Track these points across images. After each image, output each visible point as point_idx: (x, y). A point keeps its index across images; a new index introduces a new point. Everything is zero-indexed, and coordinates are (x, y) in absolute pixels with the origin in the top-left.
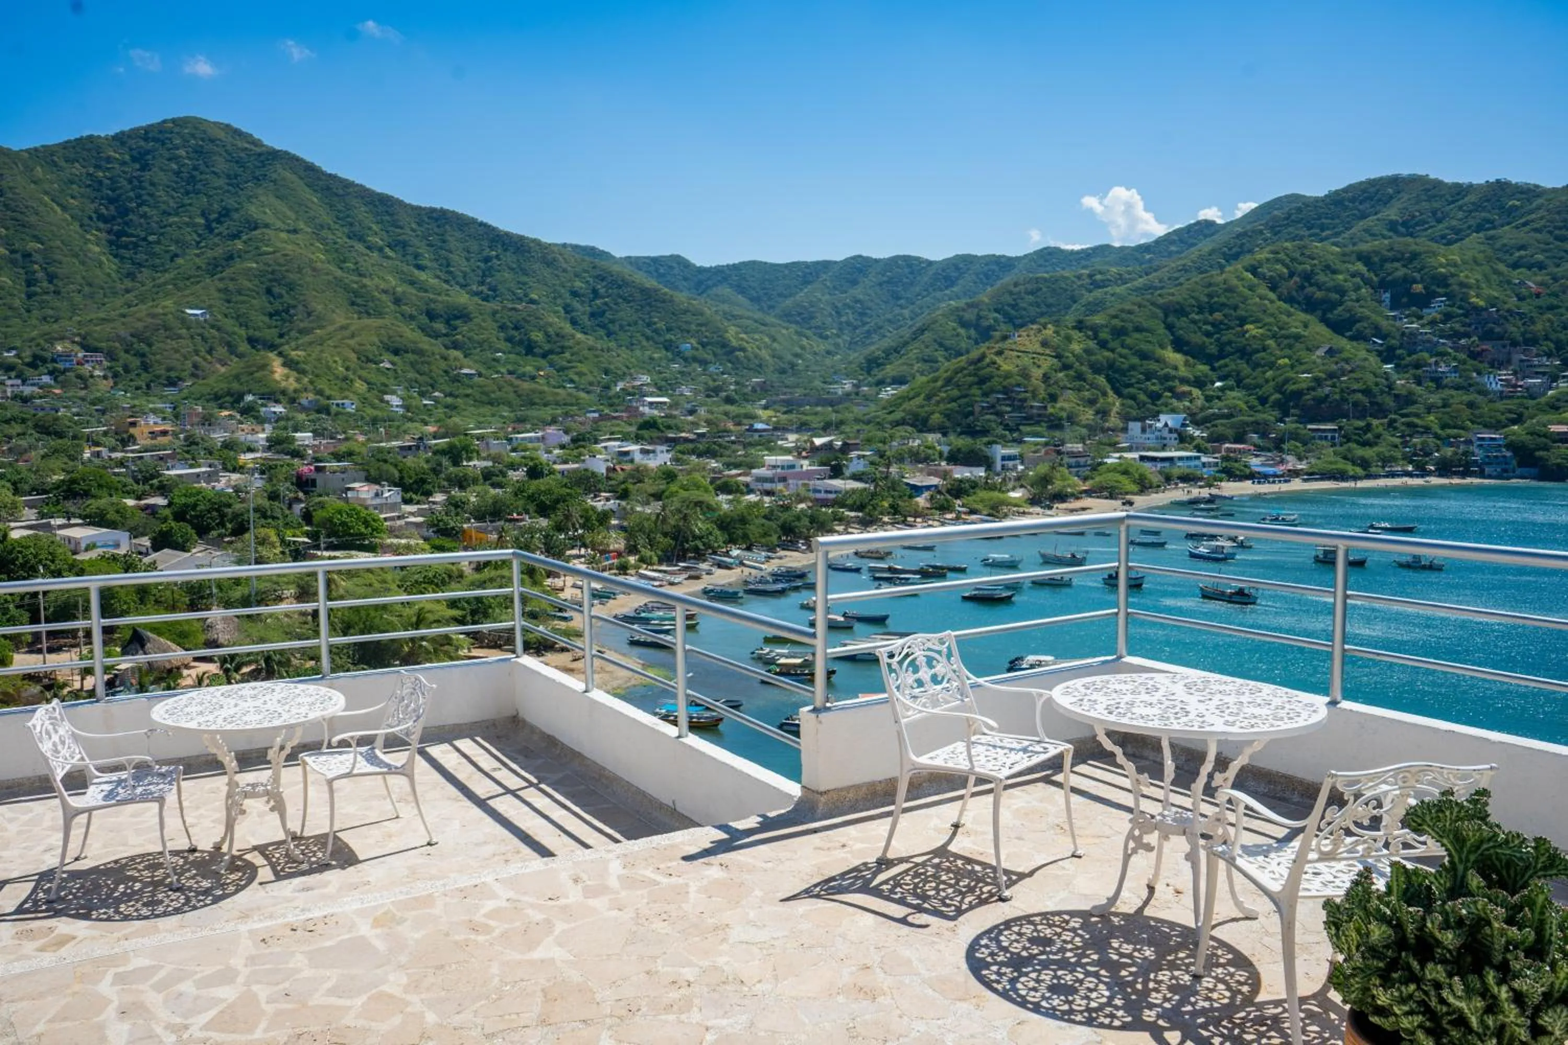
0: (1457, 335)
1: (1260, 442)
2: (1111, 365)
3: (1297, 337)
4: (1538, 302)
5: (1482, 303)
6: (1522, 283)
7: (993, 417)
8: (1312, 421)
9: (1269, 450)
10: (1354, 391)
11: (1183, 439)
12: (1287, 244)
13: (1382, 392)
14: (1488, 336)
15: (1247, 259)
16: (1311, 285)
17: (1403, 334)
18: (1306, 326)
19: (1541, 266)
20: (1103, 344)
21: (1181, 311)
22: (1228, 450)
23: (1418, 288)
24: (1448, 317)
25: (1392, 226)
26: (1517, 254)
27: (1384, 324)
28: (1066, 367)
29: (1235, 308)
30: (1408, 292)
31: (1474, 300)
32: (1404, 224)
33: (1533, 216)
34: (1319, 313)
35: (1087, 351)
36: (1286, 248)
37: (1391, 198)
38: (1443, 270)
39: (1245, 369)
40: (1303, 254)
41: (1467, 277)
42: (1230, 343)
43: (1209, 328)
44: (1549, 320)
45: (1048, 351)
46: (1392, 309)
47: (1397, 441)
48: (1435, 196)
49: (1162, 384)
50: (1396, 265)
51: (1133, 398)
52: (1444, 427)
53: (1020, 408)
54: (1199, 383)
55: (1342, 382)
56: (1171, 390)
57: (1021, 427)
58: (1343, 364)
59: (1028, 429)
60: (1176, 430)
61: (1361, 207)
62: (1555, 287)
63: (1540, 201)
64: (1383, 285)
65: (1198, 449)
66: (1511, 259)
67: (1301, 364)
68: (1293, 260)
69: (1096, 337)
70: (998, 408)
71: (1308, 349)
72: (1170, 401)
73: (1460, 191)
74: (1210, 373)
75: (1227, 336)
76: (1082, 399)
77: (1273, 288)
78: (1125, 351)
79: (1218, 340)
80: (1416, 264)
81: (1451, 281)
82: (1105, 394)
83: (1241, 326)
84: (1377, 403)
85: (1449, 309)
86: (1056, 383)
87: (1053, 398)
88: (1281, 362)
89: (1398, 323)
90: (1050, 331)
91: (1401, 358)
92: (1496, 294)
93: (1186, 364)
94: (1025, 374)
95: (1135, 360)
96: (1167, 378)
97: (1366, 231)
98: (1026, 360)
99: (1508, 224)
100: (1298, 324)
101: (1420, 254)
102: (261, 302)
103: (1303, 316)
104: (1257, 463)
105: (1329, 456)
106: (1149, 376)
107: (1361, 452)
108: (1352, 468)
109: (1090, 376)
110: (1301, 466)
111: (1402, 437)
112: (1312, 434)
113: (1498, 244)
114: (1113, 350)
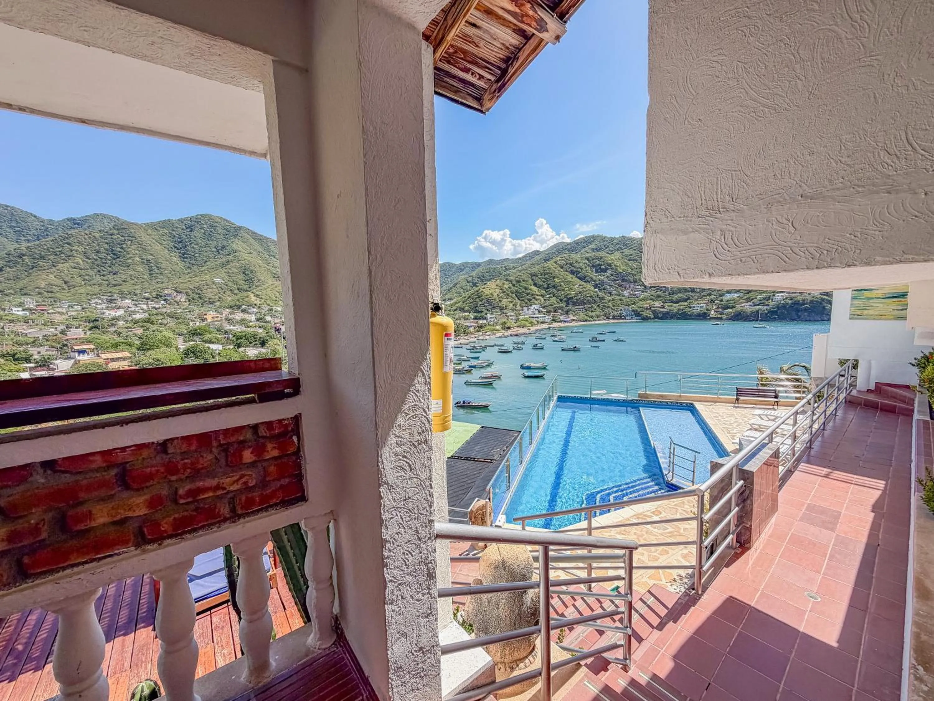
0: (615, 280)
1: (562, 312)
2: (516, 291)
3: (570, 282)
5: (621, 271)
7: (483, 307)
8: (576, 306)
9: (565, 314)
10: (587, 297)
11: (540, 312)
13: (595, 297)
14: (623, 280)
15: (554, 260)
16: (572, 267)
17: (599, 280)
18: (572, 278)
20: (514, 285)
21: (536, 275)
22: (553, 314)
23: (603, 267)
24: (612, 275)
26: (630, 257)
27: (594, 278)
28: (504, 292)
29: (552, 274)
30: (600, 268)
31: (619, 270)
32: (596, 249)
33: (634, 246)
34: (575, 275)
35: (510, 288)
36: (565, 257)
37: (593, 241)
38: (610, 262)
39: (555, 291)
40: (570, 258)
41: (617, 263)
42: (550, 284)
43: (544, 280)
44: (640, 275)
45: (498, 288)
46: (596, 273)
48: (605, 241)
50: (597, 260)
51: (523, 300)
53: (491, 304)
54: (542, 296)
55: (584, 294)
56: (534, 298)
57: (493, 310)
58: (583, 289)
59: (495, 310)
61: (584, 244)
63: (635, 242)
64: (593, 266)
65: (544, 314)
66: (628, 259)
67: (571, 289)
68: (567, 259)
69: (511, 283)
70: (485, 304)
71: (573, 285)
72: (534, 301)
73: (612, 239)
74: (545, 293)
75: (550, 282)
76: (509, 301)
77: (562, 268)
78: (520, 287)
79: (547, 283)
80: (602, 260)
81: (612, 265)
82: (515, 300)
83: (554, 279)
84: (594, 300)
85: (612, 273)
86: (501, 297)
87: (500, 301)
88: (566, 289)
89: (598, 277)
91: (600, 287)
92: (625, 268)
93: (538, 290)
94: (492, 294)
95: (523, 290)
96: (533, 295)
97: (585, 251)
98: (492, 290)
99: (626, 249)
101: (603, 257)
102: (242, 276)
103: (571, 276)
104: (562, 318)
105: (582, 315)
106: (528, 294)
107: (591, 314)
108: (588, 318)
109: (510, 294)
110: (575, 318)
111: (602, 309)
112: (576, 309)
113: (624, 254)
114: (517, 287)
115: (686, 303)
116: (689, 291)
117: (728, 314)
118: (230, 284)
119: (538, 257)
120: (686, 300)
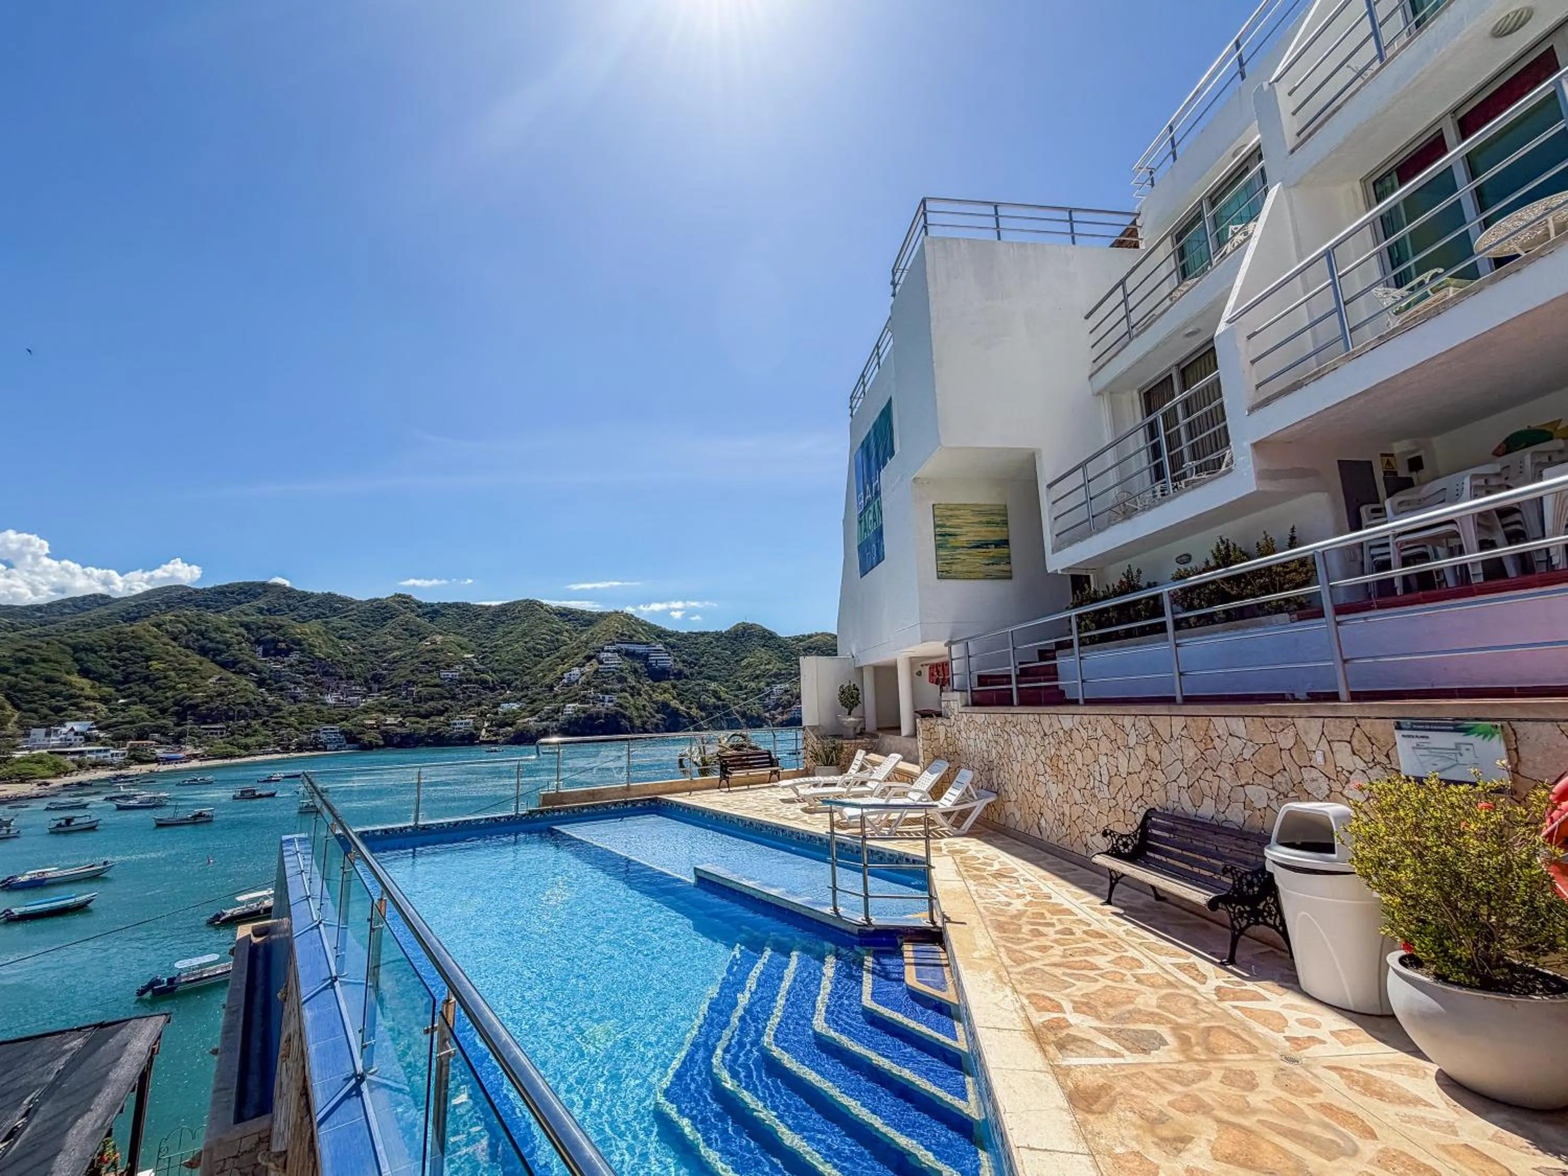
0: (306, 673)
1: (162, 739)
2: (13, 687)
3: (194, 670)
4: (354, 657)
5: (322, 656)
6: (345, 647)
8: (205, 723)
9: (169, 743)
10: (238, 704)
11: (89, 738)
12: (188, 614)
13: (259, 704)
14: (326, 674)
15: (153, 620)
16: (204, 639)
17: (271, 671)
18: (201, 664)
19: (355, 639)
21: (90, 649)
22: (132, 745)
23: (283, 645)
24: (301, 663)
25: (260, 610)
26: (341, 632)
27: (259, 665)
29: (142, 649)
30: (275, 647)
31: (317, 654)
33: (350, 613)
34: (210, 656)
36: (185, 615)
37: (260, 594)
38: (299, 637)
39: (148, 690)
40: (200, 619)
41: (313, 641)
42: (135, 673)
43: (116, 662)
44: (361, 667)
46: (264, 656)
47: (270, 733)
48: (289, 597)
49: (66, 700)
50: (269, 631)
51: (33, 710)
52: (301, 723)
54: (105, 700)
55: (229, 698)
56: (75, 704)
58: (229, 687)
60: (82, 734)
61: (238, 597)
62: (363, 650)
64: (258, 642)
65: (104, 744)
66: (337, 635)
67: (197, 687)
68: (192, 622)
71: (202, 678)
72: (75, 712)
73: (306, 596)
74: (115, 693)
75: (133, 668)
77: (174, 639)
78: (28, 676)
79: (124, 670)
80: (281, 631)
81: (304, 643)
83: (147, 661)
84: (255, 711)
85: (302, 658)
88: (180, 686)
89: (268, 665)
91: (270, 685)
92: (331, 652)
93: (93, 687)
95: (40, 683)
96: (72, 696)
97: (243, 611)
100: (194, 663)
101: (283, 626)
103: (198, 657)
104: (159, 752)
105: (219, 743)
106: (54, 695)
107: (243, 741)
108: (237, 751)
110: (198, 752)
111: (273, 730)
112: (205, 732)
113: (330, 626)
114: (16, 676)
115: (442, 719)
116: (447, 698)
117: (506, 735)
119: (104, 611)
120: (441, 713)
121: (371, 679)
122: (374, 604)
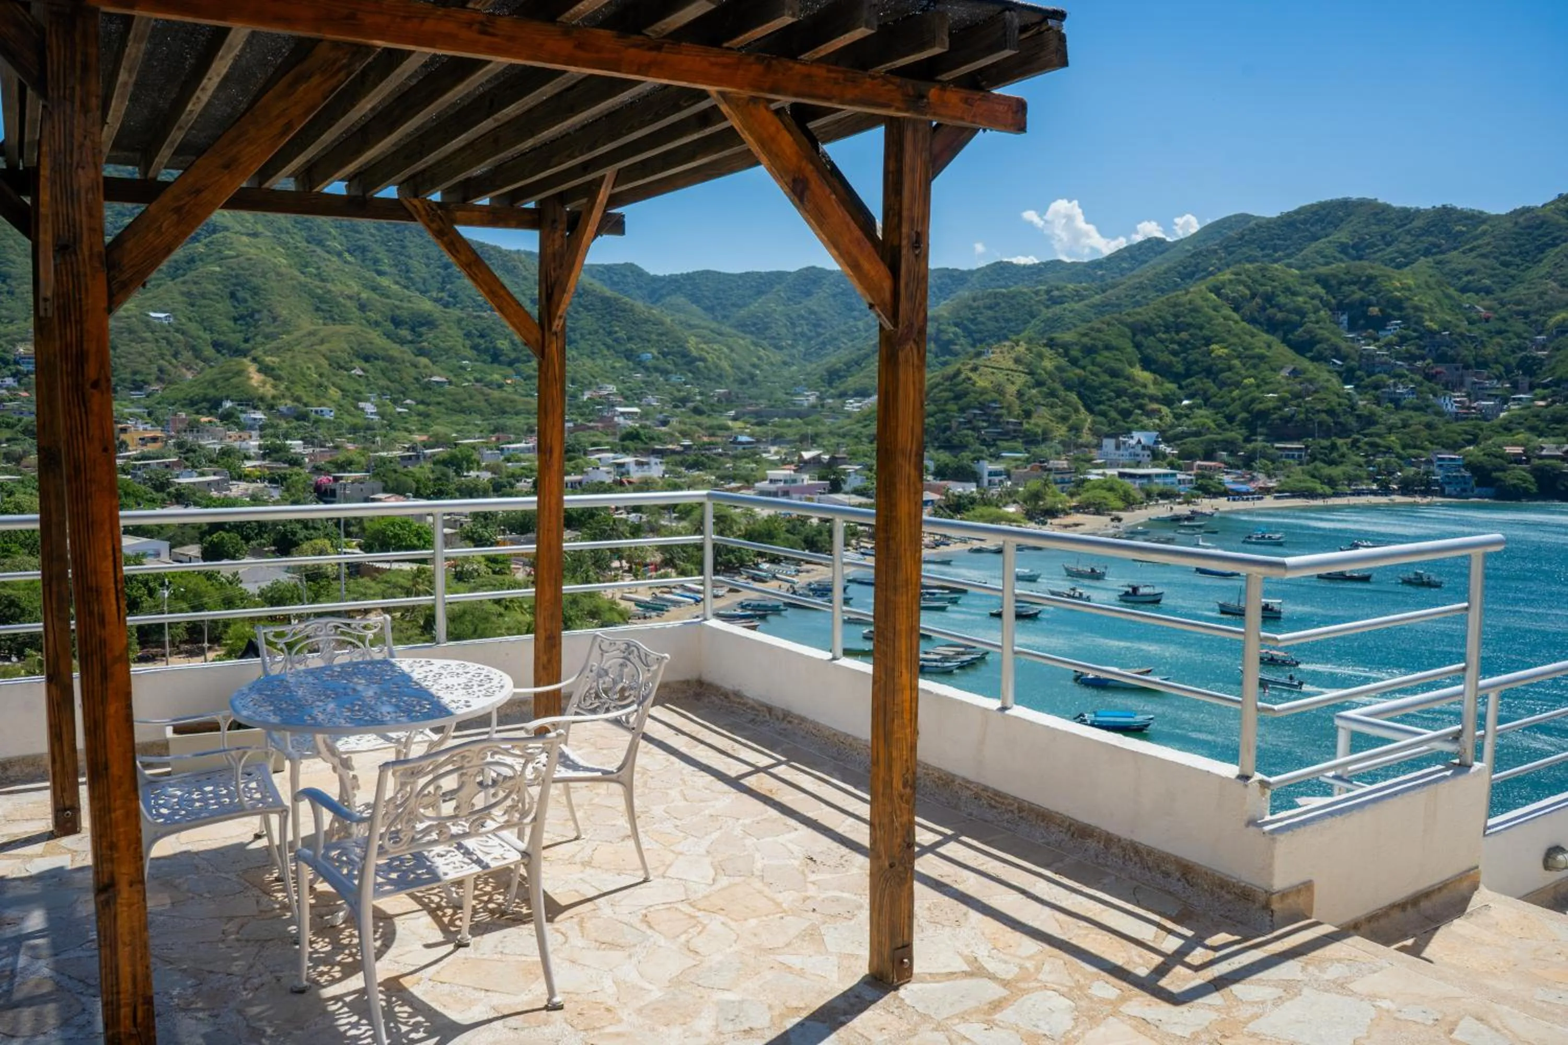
0: (1411, 358)
1: (1231, 460)
2: (1082, 383)
3: (1262, 358)
4: (1487, 326)
5: (1435, 327)
6: (1472, 308)
7: (970, 432)
8: (1279, 440)
9: (1239, 468)
10: (1318, 411)
11: (1156, 457)
12: (1248, 266)
13: (1345, 412)
14: (1441, 358)
15: (1211, 280)
16: (1272, 306)
17: (1361, 356)
18: (1269, 346)
19: (1488, 291)
20: (1074, 362)
21: (1147, 330)
22: (1200, 467)
23: (1374, 311)
24: (1403, 340)
25: (1343, 249)
26: (1465, 279)
27: (1343, 345)
28: (1039, 384)
29: (1201, 328)
30: (1365, 315)
31: (1427, 323)
32: (1354, 247)
33: (1480, 242)
34: (1281, 333)
35: (1059, 369)
36: (1248, 270)
37: (1342, 220)
38: (1398, 294)
39: (1212, 388)
40: (1264, 276)
41: (1421, 301)
42: (1196, 362)
43: (1176, 347)
44: (1499, 344)
45: (1021, 368)
46: (1351, 329)
47: (1362, 460)
48: (1384, 220)
49: (1132, 401)
50: (1354, 288)
51: (1104, 414)
52: (1404, 447)
53: (996, 424)
54: (1168, 401)
55: (1306, 402)
56: (1141, 407)
57: (999, 443)
58: (1307, 384)
59: (1005, 444)
60: (1149, 448)
61: (1313, 229)
62: (1503, 312)
63: (1484, 227)
64: (1341, 307)
65: (1172, 466)
66: (1460, 284)
67: (1266, 383)
68: (1255, 281)
69: (1066, 354)
70: (975, 423)
71: (1273, 370)
72: (1140, 418)
73: (1407, 215)
74: (1178, 391)
75: (1194, 355)
76: (1055, 415)
77: (1236, 309)
78: (1096, 369)
79: (1185, 359)
80: (1372, 287)
81: (1406, 304)
82: (1077, 411)
83: (1207, 345)
84: (1340, 423)
85: (1405, 332)
86: (1030, 399)
87: (1028, 414)
88: (1246, 381)
89: (1356, 345)
90: (1022, 348)
91: (1360, 379)
92: (1448, 318)
93: (1155, 382)
94: (1000, 390)
95: (1106, 378)
96: (1137, 396)
97: (1318, 253)
98: (1001, 377)
99: (1455, 249)
100: (1262, 344)
101: (1376, 277)
102: (225, 306)
103: (1266, 337)
104: (1229, 481)
105: (1298, 475)
106: (1120, 393)
107: (1327, 471)
108: (1319, 487)
109: (1062, 393)
110: (1272, 484)
111: (1366, 456)
112: (1279, 453)
113: (1447, 269)
114: (1084, 368)
118: (193, 328)
119: (1159, 265)
121: (1519, 367)
122: (1521, 220)
